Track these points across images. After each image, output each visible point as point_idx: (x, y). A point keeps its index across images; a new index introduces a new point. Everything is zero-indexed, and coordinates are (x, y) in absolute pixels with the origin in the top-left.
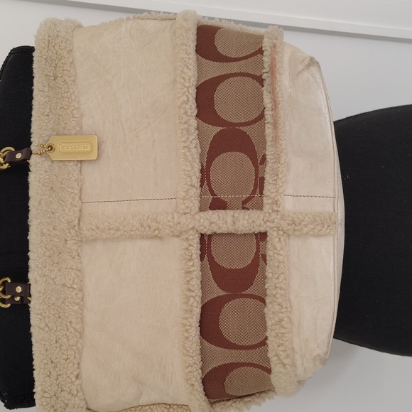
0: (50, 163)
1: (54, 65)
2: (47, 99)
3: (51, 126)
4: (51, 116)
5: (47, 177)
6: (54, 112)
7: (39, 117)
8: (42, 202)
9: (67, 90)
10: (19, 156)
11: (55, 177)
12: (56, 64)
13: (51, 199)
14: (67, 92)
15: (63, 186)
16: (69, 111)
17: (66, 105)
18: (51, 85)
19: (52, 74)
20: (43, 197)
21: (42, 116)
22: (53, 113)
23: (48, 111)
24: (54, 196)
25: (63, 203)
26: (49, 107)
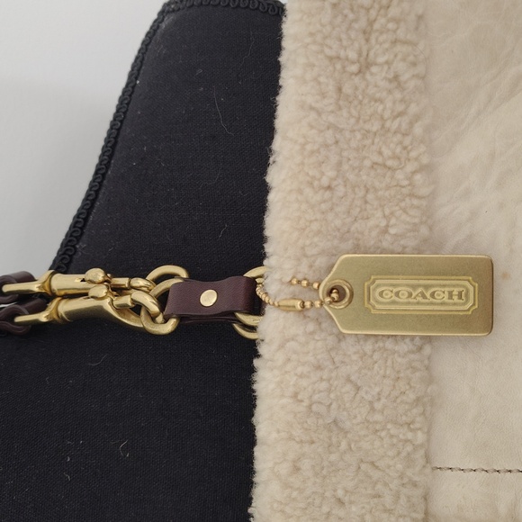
0: (331, 340)
1: (363, 23)
2: (329, 134)
3: (338, 222)
4: (340, 190)
5: (324, 385)
6: (351, 177)
7: (300, 191)
8: (306, 465)
9: (400, 108)
10: (209, 298)
11: (348, 387)
12: (371, 23)
13: (333, 457)
14: (401, 114)
15: (378, 417)
16: (400, 175)
17: (395, 157)
18: (347, 89)
19: (352, 55)
20: (307, 448)
21: (308, 191)
22: (346, 181)
23: (331, 174)
24: (344, 445)
25: (376, 475)
26: (334, 159)
